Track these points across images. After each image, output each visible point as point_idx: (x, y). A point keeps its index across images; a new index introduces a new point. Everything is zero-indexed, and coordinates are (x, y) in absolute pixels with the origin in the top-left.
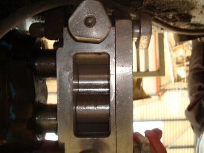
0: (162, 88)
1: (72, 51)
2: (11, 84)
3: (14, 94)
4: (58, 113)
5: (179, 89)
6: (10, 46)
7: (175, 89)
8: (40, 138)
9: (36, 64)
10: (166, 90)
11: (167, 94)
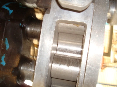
0: (104, 65)
1: (57, 18)
2: (6, 39)
3: (8, 47)
4: (36, 66)
5: (114, 67)
6: (11, 12)
7: (112, 67)
8: (20, 82)
9: (28, 29)
10: (107, 66)
11: (106, 69)
